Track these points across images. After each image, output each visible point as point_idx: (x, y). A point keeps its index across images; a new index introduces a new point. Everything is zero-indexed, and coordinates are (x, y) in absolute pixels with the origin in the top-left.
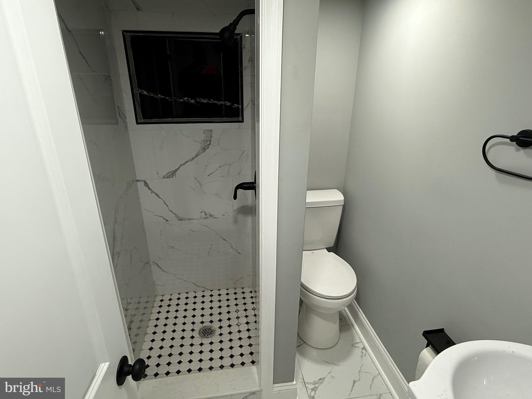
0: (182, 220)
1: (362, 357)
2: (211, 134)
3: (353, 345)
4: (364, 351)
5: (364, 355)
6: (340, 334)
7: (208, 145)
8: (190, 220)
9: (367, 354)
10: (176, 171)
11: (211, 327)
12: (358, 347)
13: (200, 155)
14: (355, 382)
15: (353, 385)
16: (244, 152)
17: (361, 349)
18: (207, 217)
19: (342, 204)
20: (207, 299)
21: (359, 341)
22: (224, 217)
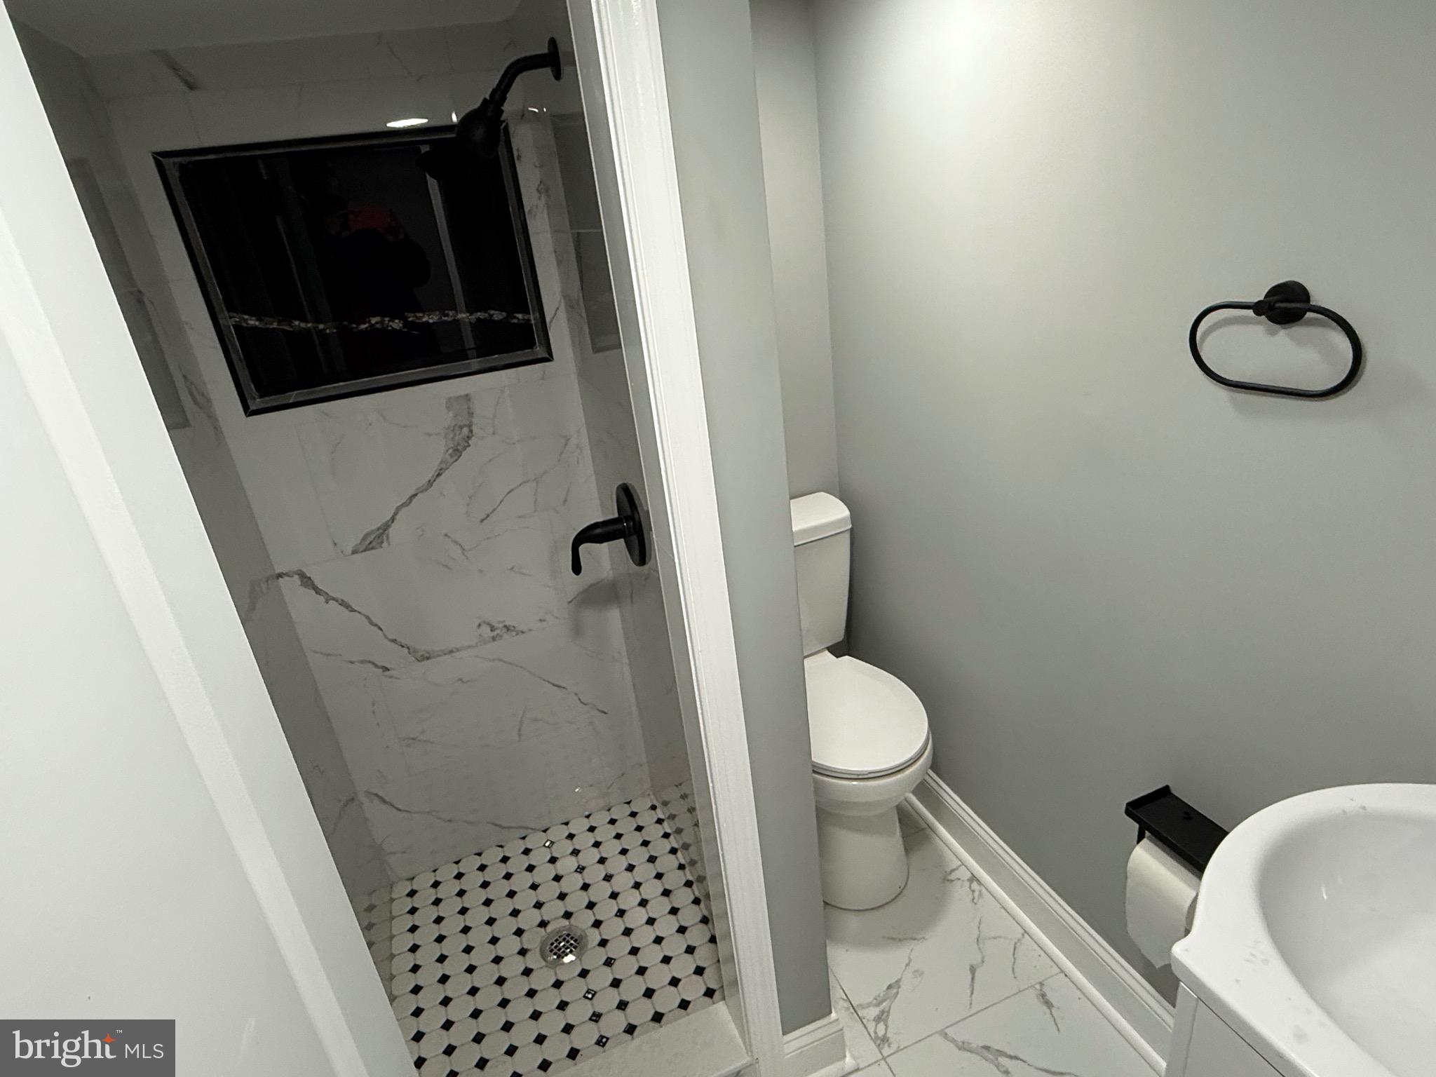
0: (428, 658)
2: (469, 408)
3: (945, 879)
4: (975, 886)
5: (976, 894)
6: (907, 857)
7: (467, 439)
8: (451, 654)
9: (984, 890)
10: (386, 527)
11: (570, 929)
13: (447, 471)
14: (975, 970)
15: (973, 979)
16: (568, 440)
17: (967, 884)
18: (498, 634)
19: (848, 528)
20: (539, 858)
21: (956, 863)
22: (544, 625)
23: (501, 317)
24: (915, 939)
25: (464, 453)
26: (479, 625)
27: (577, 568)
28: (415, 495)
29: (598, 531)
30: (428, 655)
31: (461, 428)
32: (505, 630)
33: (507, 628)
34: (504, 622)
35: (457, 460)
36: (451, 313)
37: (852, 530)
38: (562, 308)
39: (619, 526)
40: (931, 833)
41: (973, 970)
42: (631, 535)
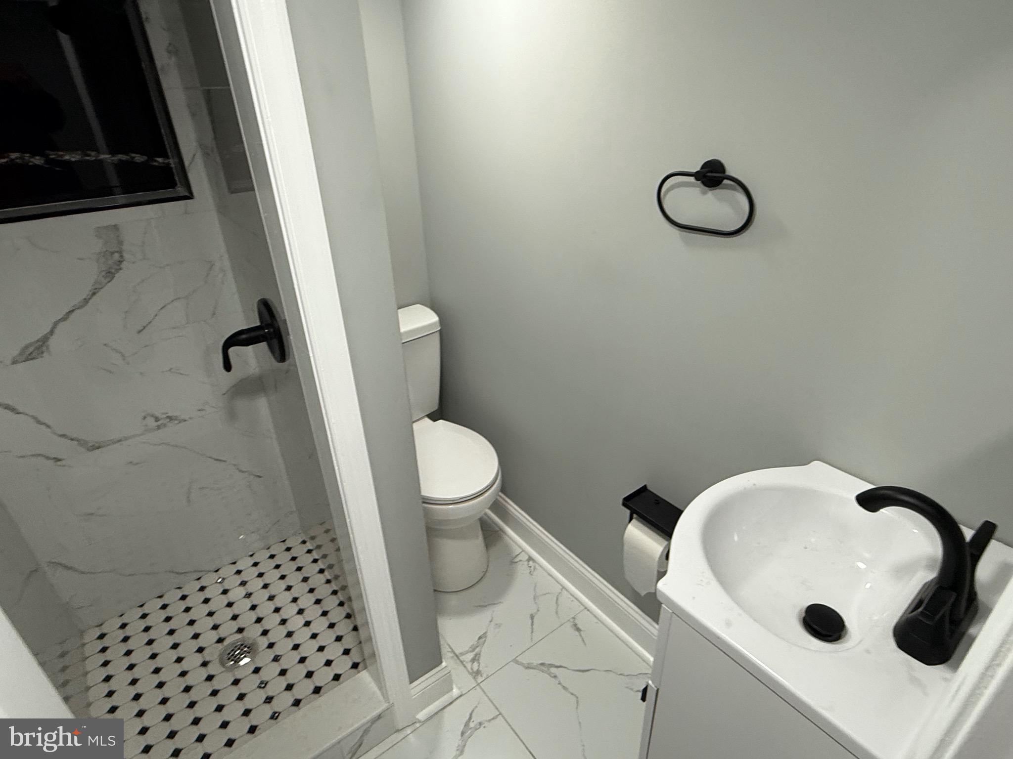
0: (98, 448)
1: (531, 573)
2: (118, 236)
3: (512, 562)
4: (531, 563)
5: (532, 568)
6: (487, 552)
7: (118, 263)
8: (120, 443)
9: (537, 566)
10: (45, 339)
11: (243, 640)
12: (520, 561)
13: (102, 290)
14: (534, 617)
15: (532, 622)
16: (213, 265)
17: (526, 563)
18: (162, 424)
19: (438, 330)
20: (213, 592)
21: (519, 551)
22: (203, 413)
23: (142, 160)
24: (495, 604)
25: (117, 276)
26: (145, 418)
27: (228, 366)
28: (71, 311)
29: (244, 336)
30: (97, 445)
31: (113, 253)
32: (168, 420)
33: (170, 418)
34: (167, 413)
35: (109, 282)
36: (93, 153)
37: (440, 330)
38: (199, 155)
39: (261, 332)
40: (502, 534)
41: (532, 617)
42: (271, 339)
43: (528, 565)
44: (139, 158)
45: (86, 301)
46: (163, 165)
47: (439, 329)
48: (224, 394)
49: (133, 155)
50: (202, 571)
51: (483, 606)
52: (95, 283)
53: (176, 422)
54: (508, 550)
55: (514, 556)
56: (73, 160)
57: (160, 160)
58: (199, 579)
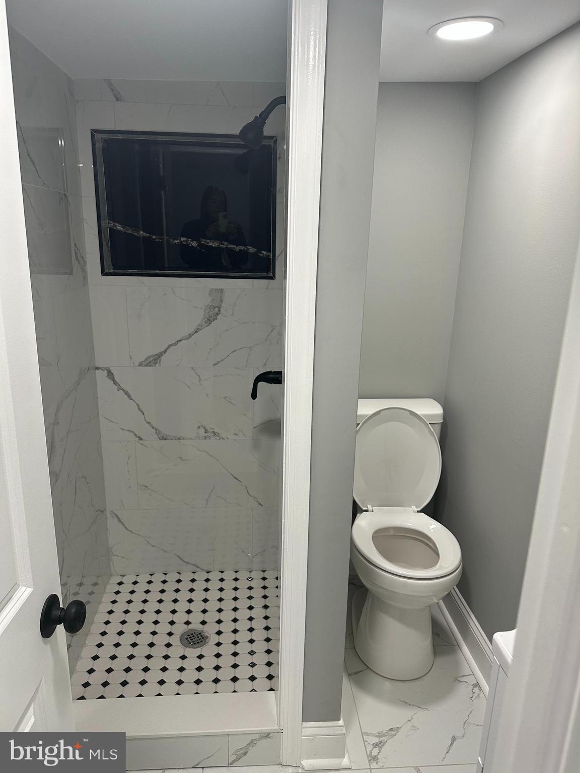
2: (221, 297)
3: (456, 679)
4: (476, 690)
7: (216, 315)
8: (179, 440)
9: (482, 695)
10: (160, 355)
11: (202, 631)
12: (467, 682)
13: (201, 331)
14: (455, 740)
15: (452, 744)
16: (274, 328)
17: (471, 687)
18: (208, 436)
19: (440, 422)
20: (200, 585)
21: (467, 672)
22: (236, 437)
23: (253, 251)
24: (421, 708)
25: (213, 323)
26: (199, 427)
27: (254, 395)
28: (180, 341)
29: (271, 376)
30: (165, 437)
31: (215, 307)
32: (213, 434)
33: (215, 434)
34: (213, 429)
35: (207, 326)
37: (442, 423)
40: (457, 649)
43: (473, 689)
44: (251, 250)
45: (190, 336)
46: (265, 256)
47: (442, 421)
48: (254, 428)
49: (249, 247)
50: (198, 567)
51: (407, 704)
52: (199, 325)
53: (218, 438)
54: (457, 666)
55: (461, 675)
56: (214, 246)
57: (264, 253)
58: (194, 573)
